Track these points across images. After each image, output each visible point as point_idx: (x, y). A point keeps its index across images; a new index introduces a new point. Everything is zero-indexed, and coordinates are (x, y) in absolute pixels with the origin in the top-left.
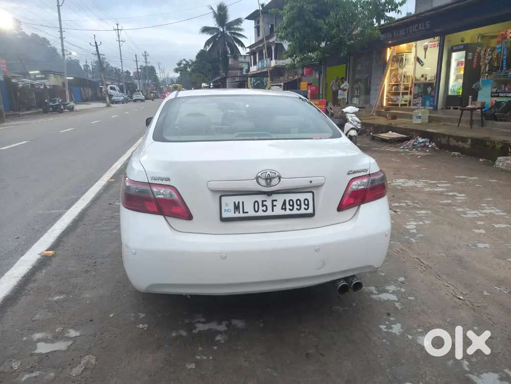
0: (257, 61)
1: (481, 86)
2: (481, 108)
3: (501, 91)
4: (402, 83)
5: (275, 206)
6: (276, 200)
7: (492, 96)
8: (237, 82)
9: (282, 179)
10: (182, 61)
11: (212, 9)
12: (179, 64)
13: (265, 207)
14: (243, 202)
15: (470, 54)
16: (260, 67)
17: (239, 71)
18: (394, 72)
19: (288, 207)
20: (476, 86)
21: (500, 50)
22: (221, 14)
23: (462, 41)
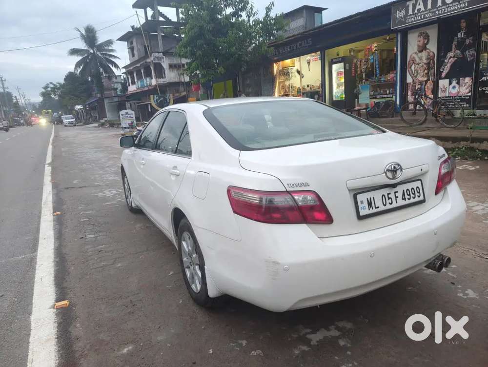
0: (136, 80)
1: (361, 91)
2: (366, 109)
3: (377, 94)
4: (291, 93)
5: (397, 197)
6: (397, 192)
7: (370, 98)
8: (116, 102)
9: (403, 170)
10: (48, 84)
11: (79, 31)
12: (46, 88)
13: (390, 200)
14: (374, 198)
15: (347, 65)
16: (140, 86)
17: (113, 92)
18: (282, 84)
19: (407, 197)
20: (357, 91)
21: (372, 61)
22: (90, 36)
23: (338, 55)
